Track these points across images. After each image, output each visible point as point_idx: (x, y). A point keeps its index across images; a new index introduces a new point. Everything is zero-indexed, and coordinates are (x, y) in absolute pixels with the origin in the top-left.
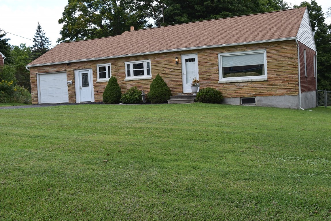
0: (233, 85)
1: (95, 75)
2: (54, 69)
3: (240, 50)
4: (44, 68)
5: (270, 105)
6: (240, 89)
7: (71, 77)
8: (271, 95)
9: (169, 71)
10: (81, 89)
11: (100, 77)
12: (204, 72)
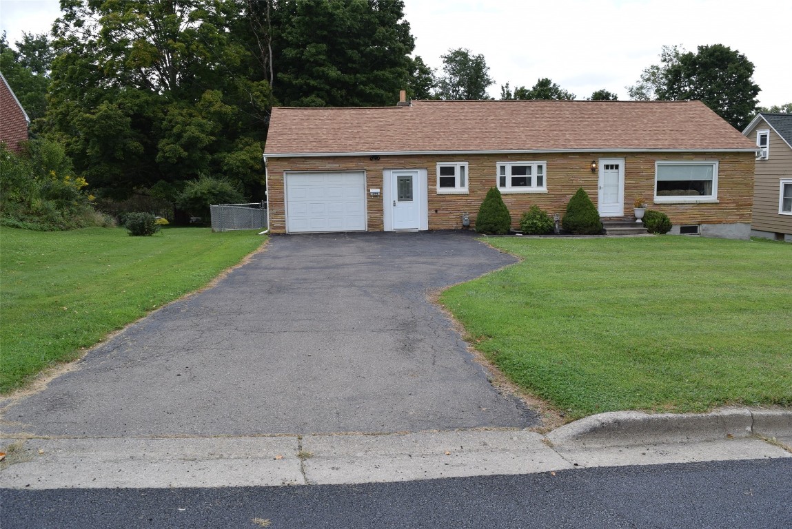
0: (672, 207)
1: (431, 181)
2: (335, 166)
3: (686, 158)
4: (308, 162)
5: (717, 236)
6: (682, 214)
7: (375, 181)
8: (720, 222)
9: (578, 182)
10: (394, 205)
11: (442, 185)
12: (634, 187)
